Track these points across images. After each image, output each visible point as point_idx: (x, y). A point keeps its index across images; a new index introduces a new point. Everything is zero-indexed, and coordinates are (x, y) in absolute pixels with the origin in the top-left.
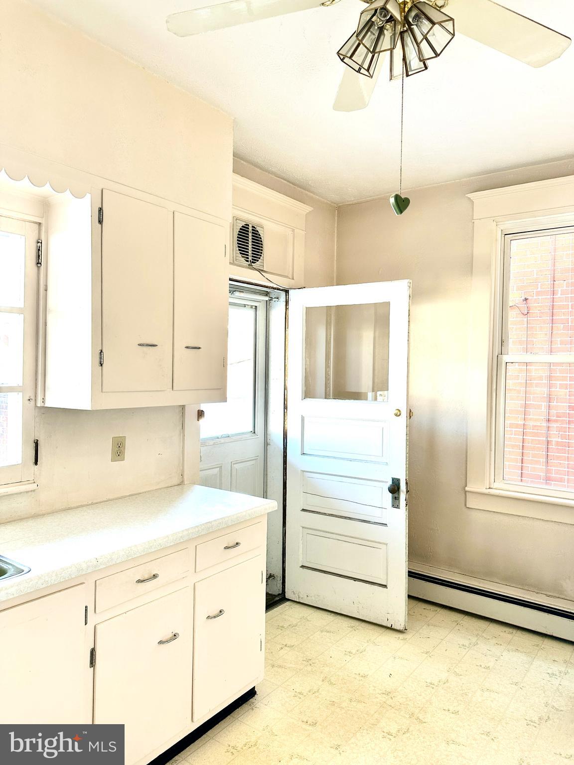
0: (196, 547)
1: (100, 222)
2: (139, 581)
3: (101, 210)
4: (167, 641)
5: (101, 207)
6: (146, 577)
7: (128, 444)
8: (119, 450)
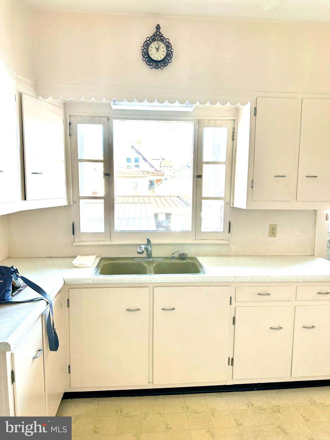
0: (297, 287)
1: (255, 115)
2: (259, 294)
3: (255, 109)
4: (274, 329)
5: (256, 107)
6: (264, 293)
7: (278, 229)
8: (273, 231)
